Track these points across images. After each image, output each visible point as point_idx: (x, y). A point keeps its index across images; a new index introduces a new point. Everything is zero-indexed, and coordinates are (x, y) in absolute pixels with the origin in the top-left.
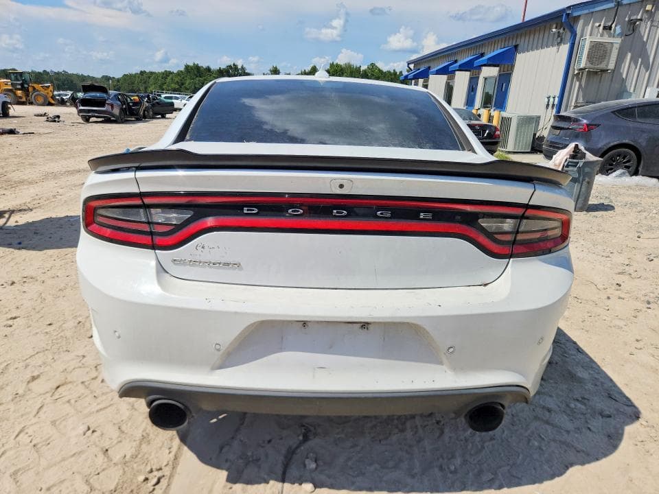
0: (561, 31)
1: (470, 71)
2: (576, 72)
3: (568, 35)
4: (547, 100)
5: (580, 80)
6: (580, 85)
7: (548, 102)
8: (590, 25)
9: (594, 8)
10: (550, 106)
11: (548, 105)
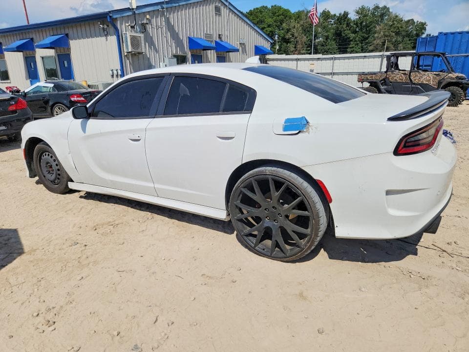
0: (105, 27)
1: (22, 52)
2: (126, 54)
3: (112, 29)
4: (111, 72)
5: (128, 59)
6: (130, 62)
7: (113, 73)
8: (124, 25)
9: (123, 14)
10: (115, 76)
11: (113, 76)
